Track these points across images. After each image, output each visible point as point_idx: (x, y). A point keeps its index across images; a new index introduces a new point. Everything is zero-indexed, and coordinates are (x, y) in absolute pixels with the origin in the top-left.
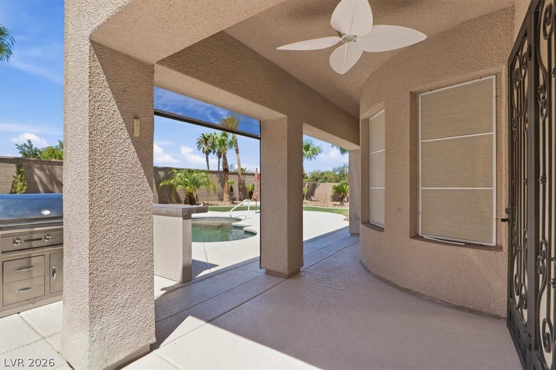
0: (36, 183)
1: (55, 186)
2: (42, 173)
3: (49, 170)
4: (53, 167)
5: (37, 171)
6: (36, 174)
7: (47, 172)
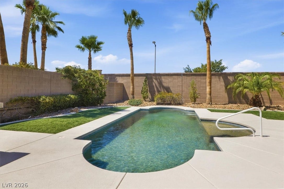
0: (154, 86)
1: (162, 88)
2: (156, 81)
3: (159, 79)
4: (161, 77)
5: (154, 80)
6: (154, 82)
7: (158, 80)
